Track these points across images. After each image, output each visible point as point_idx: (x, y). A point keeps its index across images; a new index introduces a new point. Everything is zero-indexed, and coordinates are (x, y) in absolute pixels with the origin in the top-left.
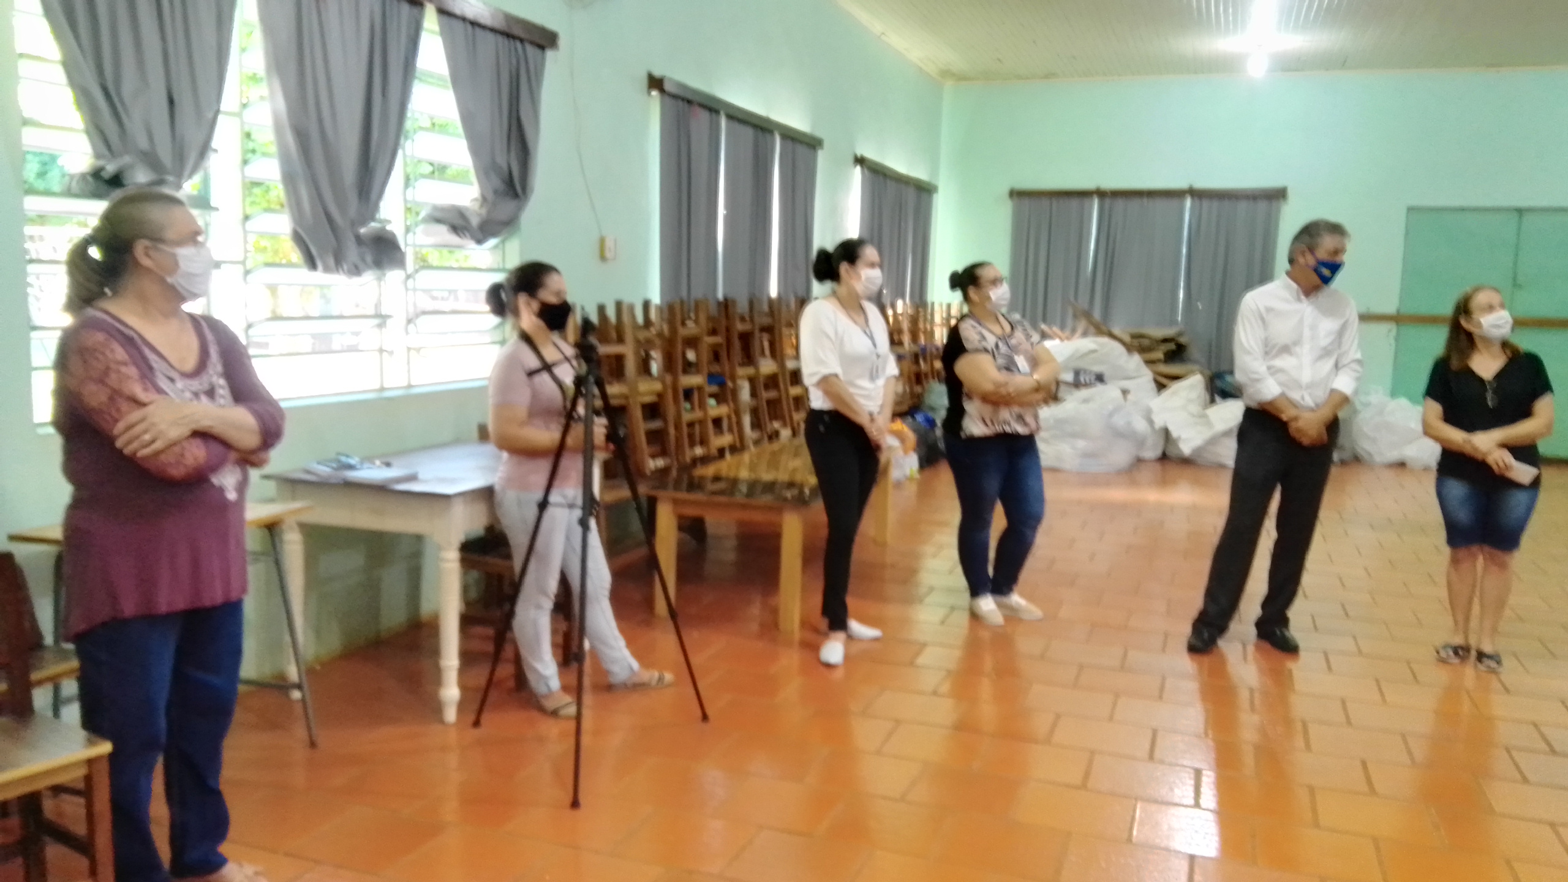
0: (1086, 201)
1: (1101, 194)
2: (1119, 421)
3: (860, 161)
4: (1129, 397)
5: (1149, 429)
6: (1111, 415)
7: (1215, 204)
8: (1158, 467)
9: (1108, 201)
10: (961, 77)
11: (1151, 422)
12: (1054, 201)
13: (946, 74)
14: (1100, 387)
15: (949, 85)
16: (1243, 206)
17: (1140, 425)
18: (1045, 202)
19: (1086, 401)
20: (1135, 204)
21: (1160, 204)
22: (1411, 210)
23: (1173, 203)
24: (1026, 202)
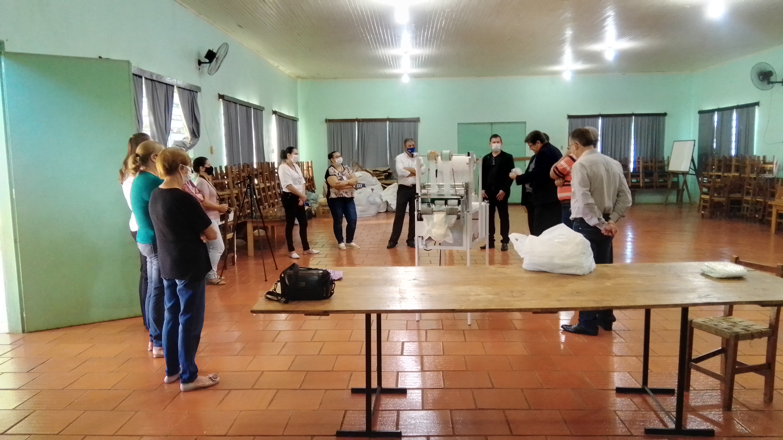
0: (353, 123)
1: (358, 120)
2: (371, 199)
3: (275, 112)
4: (374, 191)
5: (381, 202)
6: (368, 197)
7: (397, 123)
8: (385, 214)
9: (361, 123)
10: (303, 78)
11: (382, 200)
12: (342, 123)
13: (298, 77)
14: (364, 188)
15: (299, 80)
16: (406, 124)
17: (378, 200)
18: (339, 124)
19: (360, 193)
20: (370, 124)
21: (379, 124)
22: (459, 124)
23: (383, 123)
24: (332, 124)
